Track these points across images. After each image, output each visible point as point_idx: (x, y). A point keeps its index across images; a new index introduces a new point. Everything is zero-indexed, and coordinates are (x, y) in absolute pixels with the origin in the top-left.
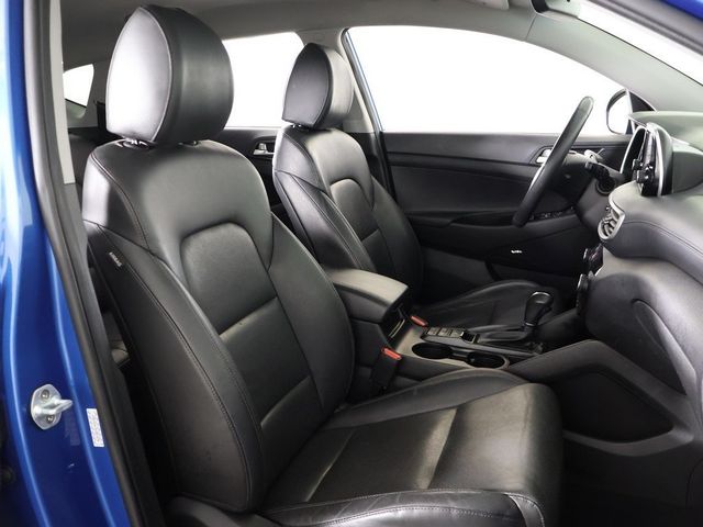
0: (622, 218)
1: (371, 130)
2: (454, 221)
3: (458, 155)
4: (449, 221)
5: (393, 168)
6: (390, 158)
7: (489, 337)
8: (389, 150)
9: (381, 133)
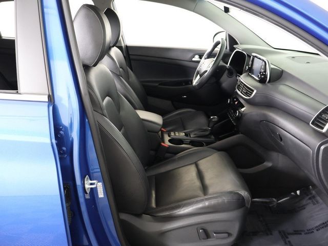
0: (255, 91)
1: (123, 45)
2: (159, 85)
3: (159, 56)
4: (157, 84)
5: (131, 61)
6: (131, 57)
7: (195, 134)
8: (130, 53)
9: (126, 46)
